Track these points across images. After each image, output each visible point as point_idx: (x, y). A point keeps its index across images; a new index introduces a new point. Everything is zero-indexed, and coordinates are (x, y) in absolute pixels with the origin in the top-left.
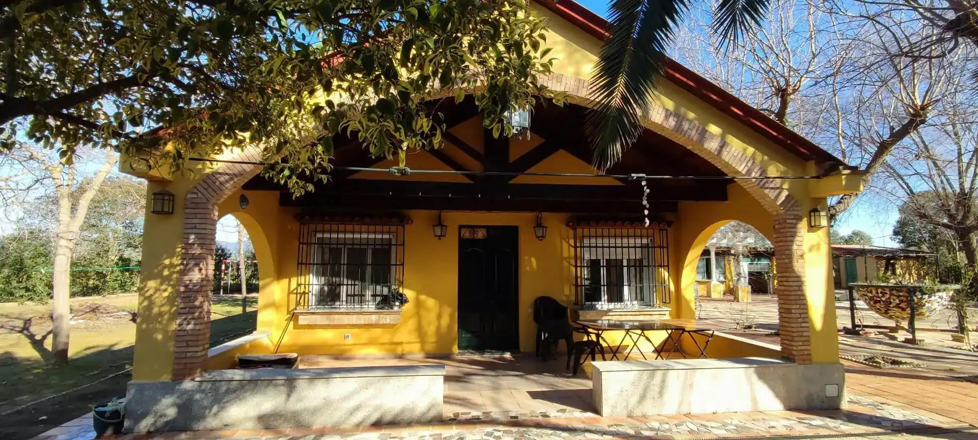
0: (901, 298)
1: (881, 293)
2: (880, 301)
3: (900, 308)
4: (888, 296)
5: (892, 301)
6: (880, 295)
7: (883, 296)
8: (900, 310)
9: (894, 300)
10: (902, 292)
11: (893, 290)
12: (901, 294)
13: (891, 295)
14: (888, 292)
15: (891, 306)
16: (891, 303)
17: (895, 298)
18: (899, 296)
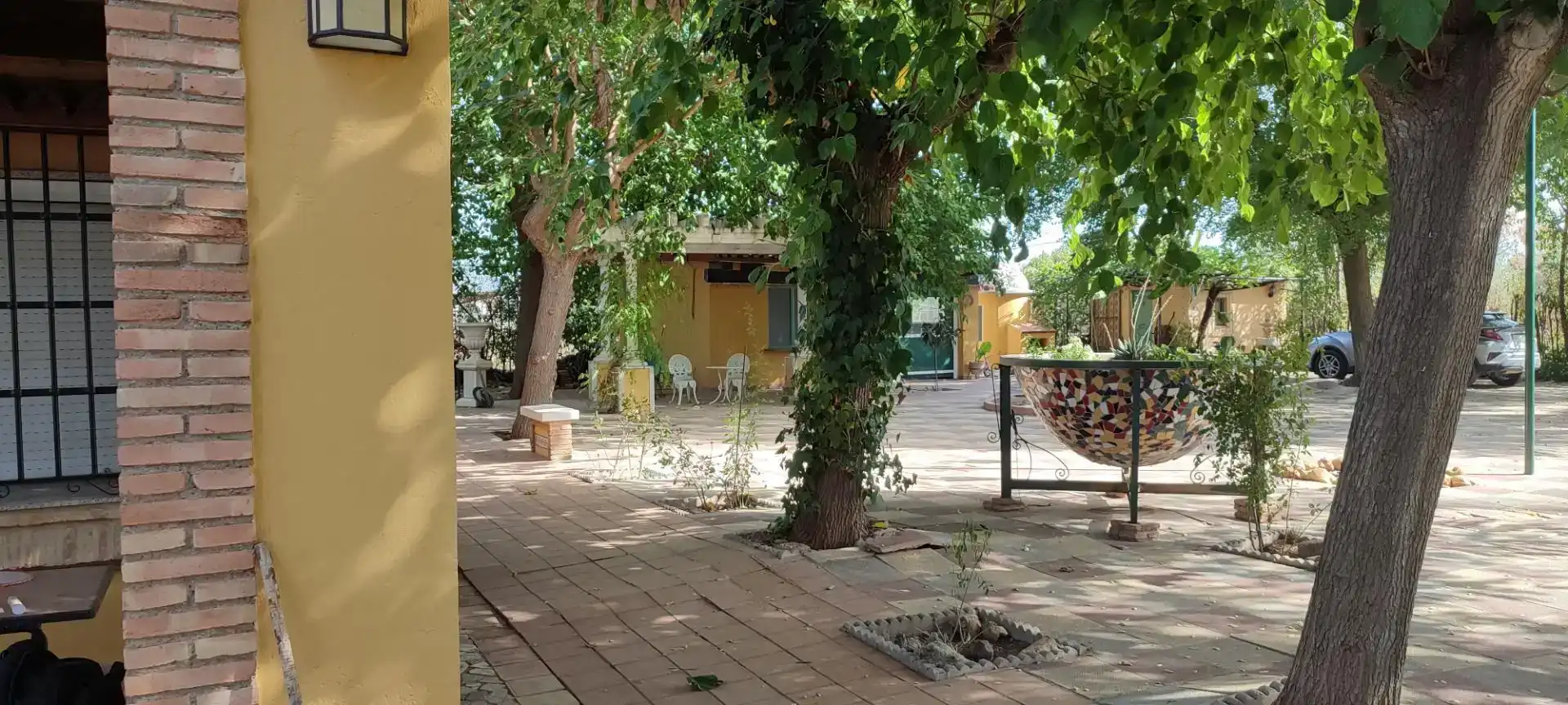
0: (1113, 399)
1: (1067, 384)
2: (1064, 410)
3: (1111, 427)
4: (1081, 393)
5: (1091, 406)
6: (1065, 391)
7: (1071, 395)
8: (1111, 435)
9: (1096, 405)
10: (1115, 379)
11: (1094, 374)
12: (1114, 386)
13: (1091, 389)
14: (1081, 381)
15: (1090, 423)
16: (1089, 414)
17: (1099, 398)
18: (1109, 392)
